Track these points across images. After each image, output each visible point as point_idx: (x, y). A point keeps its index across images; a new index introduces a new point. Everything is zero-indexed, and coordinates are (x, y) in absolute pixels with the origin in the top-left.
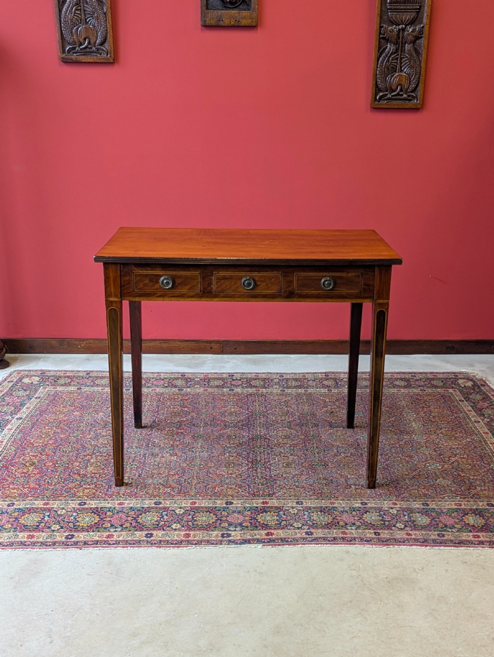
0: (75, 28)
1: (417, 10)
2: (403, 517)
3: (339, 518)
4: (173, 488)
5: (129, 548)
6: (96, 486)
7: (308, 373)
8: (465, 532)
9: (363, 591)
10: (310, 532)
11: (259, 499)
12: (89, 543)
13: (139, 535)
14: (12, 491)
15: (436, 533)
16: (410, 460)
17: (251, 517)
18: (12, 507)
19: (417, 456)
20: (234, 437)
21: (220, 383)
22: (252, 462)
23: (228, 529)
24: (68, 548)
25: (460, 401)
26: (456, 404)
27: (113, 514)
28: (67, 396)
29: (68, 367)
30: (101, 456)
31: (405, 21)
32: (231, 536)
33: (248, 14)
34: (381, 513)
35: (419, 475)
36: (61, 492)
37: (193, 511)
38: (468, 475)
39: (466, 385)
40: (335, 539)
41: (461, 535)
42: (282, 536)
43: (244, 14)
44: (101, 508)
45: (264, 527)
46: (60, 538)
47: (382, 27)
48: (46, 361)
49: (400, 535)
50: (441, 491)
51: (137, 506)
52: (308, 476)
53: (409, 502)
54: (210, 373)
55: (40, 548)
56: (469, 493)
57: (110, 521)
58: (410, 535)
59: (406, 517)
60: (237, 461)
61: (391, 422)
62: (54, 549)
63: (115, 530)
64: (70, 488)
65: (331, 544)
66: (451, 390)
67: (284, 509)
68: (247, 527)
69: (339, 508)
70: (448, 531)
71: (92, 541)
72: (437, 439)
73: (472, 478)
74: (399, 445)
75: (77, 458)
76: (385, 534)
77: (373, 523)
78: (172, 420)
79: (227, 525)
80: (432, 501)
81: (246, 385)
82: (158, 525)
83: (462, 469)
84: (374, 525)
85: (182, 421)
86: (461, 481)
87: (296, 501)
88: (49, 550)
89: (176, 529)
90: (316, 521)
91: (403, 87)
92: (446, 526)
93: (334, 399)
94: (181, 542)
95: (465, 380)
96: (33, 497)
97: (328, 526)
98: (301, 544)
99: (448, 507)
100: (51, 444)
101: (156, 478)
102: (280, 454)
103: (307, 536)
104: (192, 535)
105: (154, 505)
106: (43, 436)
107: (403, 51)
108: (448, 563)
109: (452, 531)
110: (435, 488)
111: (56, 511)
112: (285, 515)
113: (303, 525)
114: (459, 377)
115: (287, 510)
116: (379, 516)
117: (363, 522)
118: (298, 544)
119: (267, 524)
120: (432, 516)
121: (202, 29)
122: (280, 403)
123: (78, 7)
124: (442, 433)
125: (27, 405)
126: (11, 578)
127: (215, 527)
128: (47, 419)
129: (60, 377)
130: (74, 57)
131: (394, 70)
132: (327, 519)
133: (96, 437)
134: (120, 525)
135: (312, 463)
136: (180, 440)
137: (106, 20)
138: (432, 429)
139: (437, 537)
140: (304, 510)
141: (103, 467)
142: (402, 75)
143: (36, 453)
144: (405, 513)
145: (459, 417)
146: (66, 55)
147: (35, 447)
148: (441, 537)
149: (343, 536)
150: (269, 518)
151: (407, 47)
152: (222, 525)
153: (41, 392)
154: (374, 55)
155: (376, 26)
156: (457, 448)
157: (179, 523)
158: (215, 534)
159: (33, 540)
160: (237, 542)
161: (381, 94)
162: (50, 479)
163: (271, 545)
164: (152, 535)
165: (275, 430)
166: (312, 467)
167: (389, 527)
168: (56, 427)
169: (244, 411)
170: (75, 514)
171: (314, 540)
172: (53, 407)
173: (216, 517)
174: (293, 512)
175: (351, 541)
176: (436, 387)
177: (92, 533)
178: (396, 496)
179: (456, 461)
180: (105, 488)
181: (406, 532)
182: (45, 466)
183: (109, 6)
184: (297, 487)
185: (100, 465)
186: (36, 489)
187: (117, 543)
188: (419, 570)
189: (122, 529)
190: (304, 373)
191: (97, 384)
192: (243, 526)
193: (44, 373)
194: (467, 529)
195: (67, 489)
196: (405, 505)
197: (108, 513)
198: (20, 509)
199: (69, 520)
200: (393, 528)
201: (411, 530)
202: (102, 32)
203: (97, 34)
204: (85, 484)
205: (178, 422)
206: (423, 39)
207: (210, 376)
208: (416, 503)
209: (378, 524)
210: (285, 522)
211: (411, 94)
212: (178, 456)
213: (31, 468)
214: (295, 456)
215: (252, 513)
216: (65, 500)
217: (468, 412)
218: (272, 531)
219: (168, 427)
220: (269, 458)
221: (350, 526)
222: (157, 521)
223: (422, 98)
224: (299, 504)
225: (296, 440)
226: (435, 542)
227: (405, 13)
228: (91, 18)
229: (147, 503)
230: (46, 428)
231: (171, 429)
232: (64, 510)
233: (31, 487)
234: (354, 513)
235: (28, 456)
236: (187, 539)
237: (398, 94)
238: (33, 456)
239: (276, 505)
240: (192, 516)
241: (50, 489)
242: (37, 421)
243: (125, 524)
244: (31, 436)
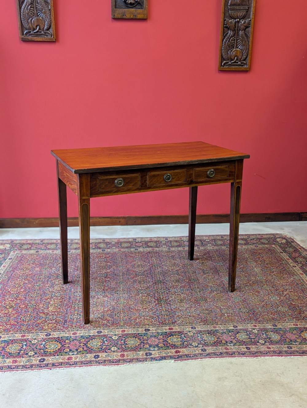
0: (30, 19)
1: (247, 10)
2: (262, 335)
3: (221, 338)
4: (108, 321)
5: (84, 367)
6: (56, 321)
7: (183, 237)
8: (304, 345)
9: (247, 392)
10: (204, 349)
11: (166, 326)
12: (56, 364)
13: (90, 357)
15: (286, 346)
16: (258, 294)
17: (163, 340)
19: (262, 291)
20: (143, 282)
21: (129, 245)
22: (158, 300)
23: (149, 349)
24: (42, 369)
25: (281, 252)
26: (279, 255)
27: (70, 342)
28: (29, 257)
29: (28, 237)
30: (57, 299)
31: (239, 17)
32: (152, 355)
33: (142, 11)
34: (247, 333)
35: (266, 305)
36: (33, 326)
37: (124, 337)
38: (297, 304)
39: (282, 242)
40: (221, 353)
41: (302, 347)
42: (186, 353)
43: (139, 11)
44: (62, 337)
45: (173, 347)
46: (35, 362)
47: (225, 20)
48: (13, 233)
49: (263, 348)
50: (282, 315)
51: (86, 335)
52: (195, 308)
53: (264, 324)
54: (121, 238)
55: (22, 370)
56: (300, 316)
57: (69, 347)
58: (269, 348)
59: (264, 335)
60: (148, 299)
61: (241, 268)
62: (32, 370)
63: (72, 353)
64: (39, 324)
65: (219, 357)
66: (273, 246)
67: (184, 333)
68: (162, 347)
69: (220, 330)
70: (294, 345)
71: (58, 363)
72: (272, 279)
73: (300, 305)
74: (250, 284)
75: (41, 301)
76: (253, 348)
77: (244, 341)
78: (101, 272)
79: (148, 346)
80: (279, 323)
81: (145, 246)
82: (101, 348)
83: (292, 300)
84: (245, 342)
85: (107, 272)
86: (293, 308)
87: (191, 326)
88: (29, 371)
89: (114, 351)
90: (206, 340)
91: (238, 58)
92: (291, 341)
93: (202, 254)
94: (119, 361)
95: (281, 239)
96: (14, 331)
97: (215, 344)
98: (199, 358)
99: (290, 327)
100: (22, 292)
101: (95, 313)
102: (175, 293)
103: (203, 352)
104: (125, 355)
105: (97, 334)
106: (16, 286)
107: (238, 35)
108: (298, 368)
109: (296, 344)
110: (278, 313)
111: (31, 341)
112: (186, 337)
113: (199, 344)
114: (277, 237)
115: (186, 333)
116: (246, 335)
117: (237, 340)
118: (198, 359)
119: (175, 345)
120: (280, 333)
121: (112, 21)
122: (169, 258)
123: (32, 6)
124: (274, 275)
125: (3, 264)
126: (3, 395)
127: (141, 348)
128: (18, 274)
129: (24, 244)
130: (30, 37)
131: (233, 47)
132: (213, 339)
133: (52, 286)
134: (76, 350)
135: (196, 299)
136: (108, 286)
137: (51, 14)
138: (267, 273)
139: (287, 349)
140: (197, 333)
141: (59, 307)
142: (238, 50)
143: (13, 298)
144: (263, 332)
145: (283, 264)
146: (24, 36)
147: (11, 294)
148: (290, 349)
149: (226, 351)
150: (174, 340)
151: (241, 33)
152: (145, 347)
153: (12, 254)
154: (220, 37)
155: (222, 20)
156: (286, 285)
157: (116, 346)
158: (141, 354)
159: (16, 364)
160: (157, 359)
161: (225, 62)
162: (24, 317)
163: (180, 360)
164: (98, 356)
165: (169, 276)
166: (196, 301)
167: (255, 343)
168: (24, 279)
169: (147, 264)
170: (44, 343)
171: (208, 355)
172: (21, 265)
173: (140, 341)
174: (190, 335)
175: (232, 355)
176: (264, 244)
177: (58, 357)
178: (254, 320)
179: (288, 294)
180: (62, 323)
181: (266, 346)
182: (20, 308)
183: (53, 5)
184: (190, 316)
185: (57, 306)
186: (15, 325)
187: (75, 364)
188: (281, 374)
189: (78, 353)
190: (180, 237)
191: (49, 248)
192: (159, 347)
193: (13, 242)
194: (305, 342)
195: (37, 324)
196: (261, 326)
197: (67, 341)
198: (5, 341)
199: (40, 347)
200: (258, 344)
201: (269, 345)
202: (48, 22)
203: (45, 23)
204: (48, 320)
205: (105, 273)
206: (250, 28)
207: (121, 240)
208: (268, 324)
209: (247, 341)
210: (186, 342)
211: (243, 62)
212: (108, 297)
213: (10, 310)
214: (185, 294)
215: (163, 337)
216: (36, 333)
217: (287, 260)
218: (179, 350)
219: (99, 277)
220: (168, 297)
221: (230, 344)
222: (100, 346)
223: (249, 64)
224: (194, 329)
225: (184, 283)
226: (287, 353)
227: (239, 12)
228: (40, 13)
229: (92, 332)
230: (18, 280)
231: (101, 278)
232: (36, 340)
233: (12, 323)
234: (230, 334)
235: (7, 301)
236: (123, 358)
237: (235, 62)
238: (11, 301)
239: (179, 330)
240: (124, 341)
241: (24, 324)
242: (11, 275)
243: (79, 349)
244: (8, 286)
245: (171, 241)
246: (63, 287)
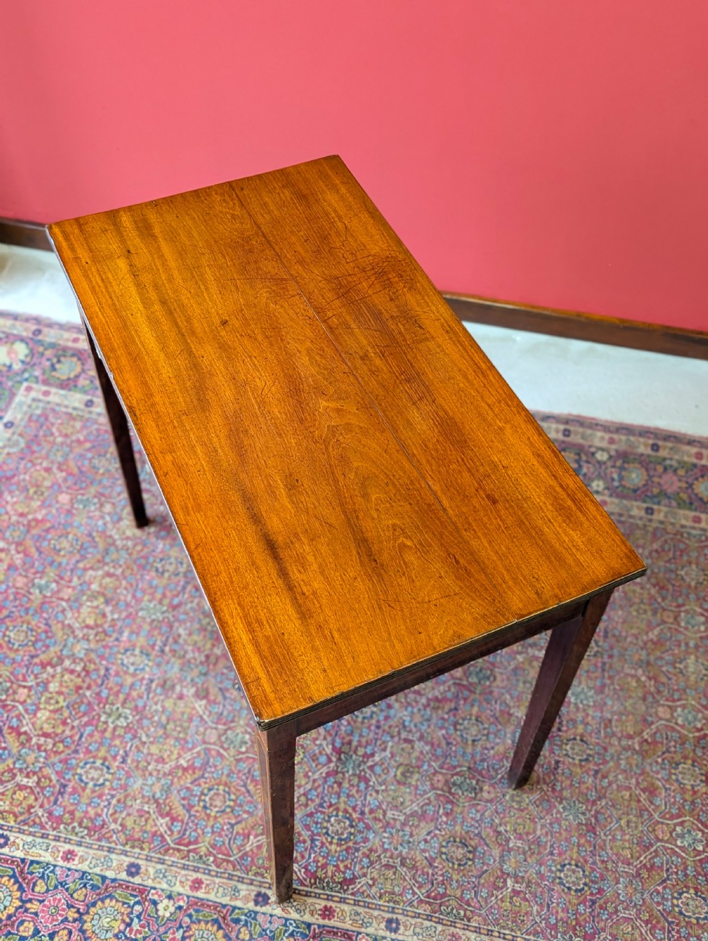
4: (173, 820)
11: (319, 896)
16: (647, 804)
19: (666, 790)
27: (47, 891)
28: (61, 428)
30: (72, 672)
35: (651, 868)
37: (190, 916)
44: (32, 862)
51: (95, 870)
52: (433, 826)
57: (36, 913)
60: (315, 739)
74: (641, 743)
87: (388, 915)
101: (150, 774)
129: (65, 351)
134: (49, 936)
135: (453, 776)
141: (67, 714)
153: (20, 402)
166: (448, 790)
168: (16, 544)
180: (52, 793)
185: (62, 707)
193: (40, 332)
197: (41, 887)
204: (20, 772)
212: (209, 700)
214: (427, 743)
222: (117, 935)
224: (391, 930)
239: (347, 925)
240: (184, 932)
243: (58, 932)
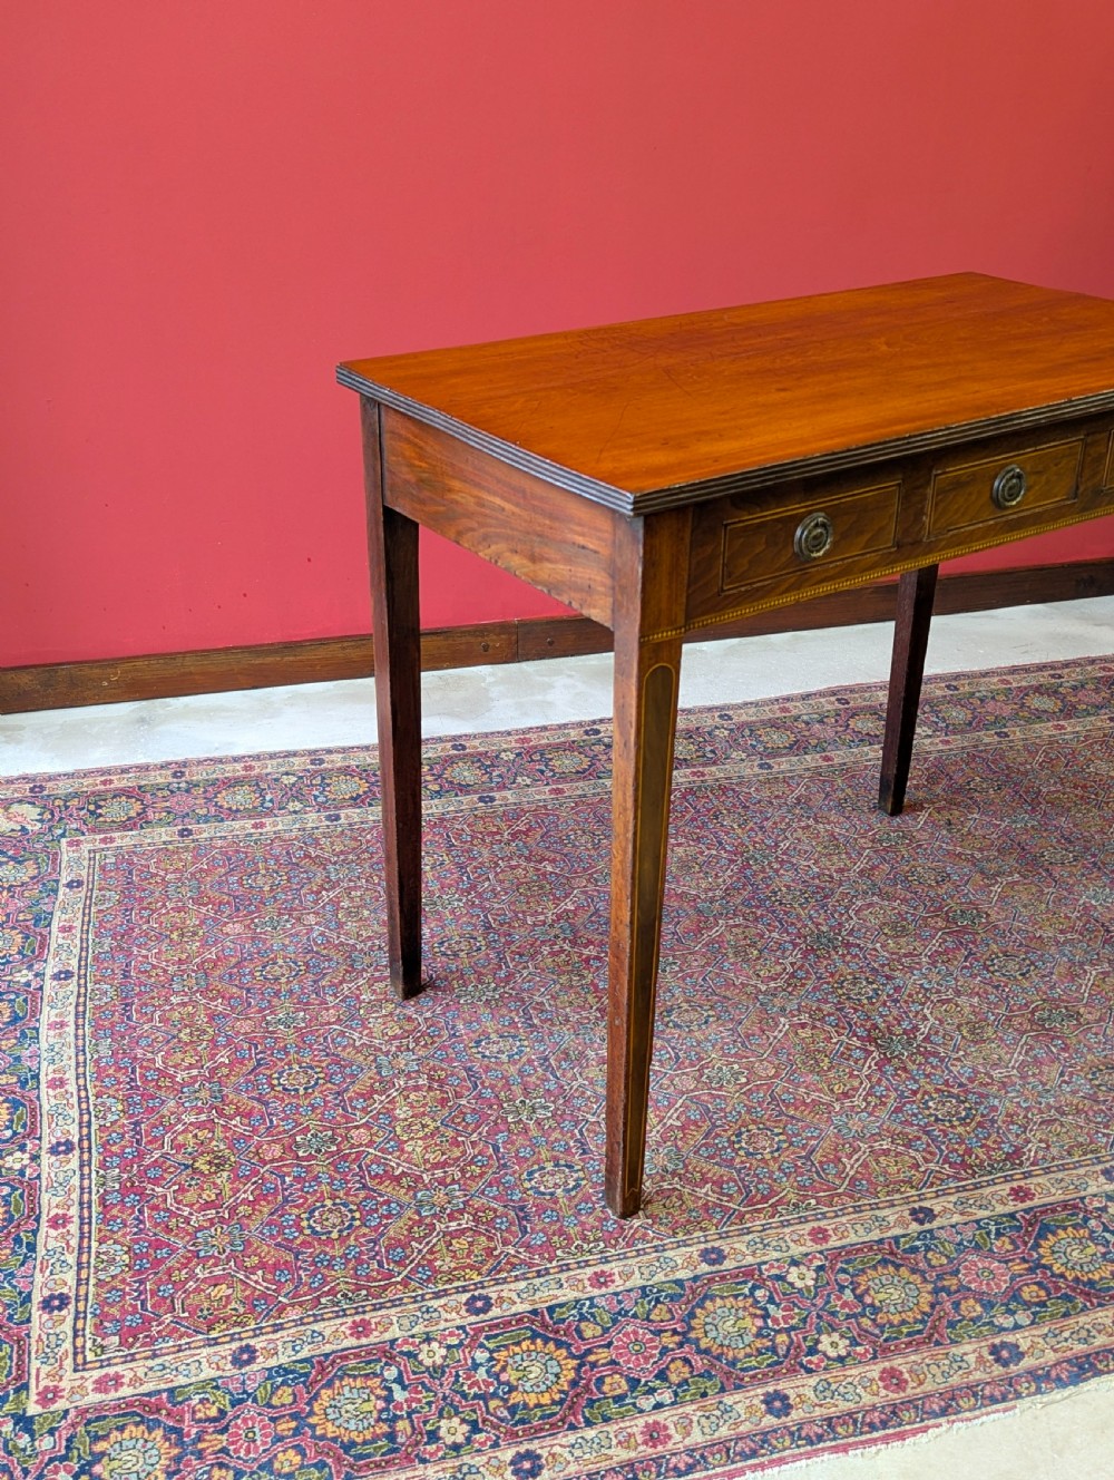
4: (718, 1184)
6: (476, 1219)
7: (786, 699)
13: (745, 1407)
14: (214, 1292)
17: (1024, 1261)
18: (255, 1367)
20: (755, 952)
21: (580, 760)
22: (872, 1040)
23: (992, 1324)
29: (102, 757)
30: (415, 1089)
32: (1024, 1355)
36: (380, 1264)
37: (843, 1271)
44: (551, 1309)
45: (1088, 1295)
48: (19, 742)
51: (656, 1279)
52: (1058, 1067)
57: (613, 1361)
63: (652, 1401)
64: (400, 1243)
67: (1089, 1207)
75: (345, 1110)
79: (979, 1309)
82: (773, 1351)
85: (566, 912)
87: (1098, 1168)
89: (841, 1360)
94: (894, 1413)
96: (301, 1304)
100: (230, 1067)
102: (925, 996)
104: (906, 1377)
106: (183, 1037)
111: (413, 1356)
115: (1099, 1209)
119: (1091, 1282)
125: (56, 919)
127: (952, 1326)
128: (153, 966)
133: (354, 1017)
134: (657, 1377)
143: (200, 1110)
147: (182, 1085)
150: (1075, 1253)
152: (964, 1313)
157: (833, 1328)
158: (971, 1357)
162: (311, 1214)
164: (783, 1400)
165: (847, 908)
170: (480, 1356)
172: (145, 914)
173: (925, 1280)
177: (592, 1433)
180: (511, 1224)
182: (263, 1161)
184: (1061, 1111)
186: (290, 1267)
187: (699, 1462)
189: (676, 1394)
190: (776, 701)
191: (230, 810)
192: (1028, 1304)
193: (42, 788)
195: (393, 1247)
197: (589, 1330)
198: (287, 1372)
199: (477, 1384)
204: (436, 1217)
205: (559, 917)
207: (535, 740)
213: (223, 1181)
215: (1014, 1244)
216: (415, 1300)
219: (543, 943)
220: (908, 1016)
222: (759, 1335)
225: (932, 937)
229: (680, 1262)
230: (173, 1000)
231: (557, 948)
232: (435, 1345)
233: (270, 1260)
235: (180, 1127)
236: (902, 1394)
238: (201, 1125)
239: (1059, 1196)
241: (333, 1257)
242: (125, 977)
243: (667, 1368)
244: (143, 1043)
245: (751, 727)
246: (409, 1019)
